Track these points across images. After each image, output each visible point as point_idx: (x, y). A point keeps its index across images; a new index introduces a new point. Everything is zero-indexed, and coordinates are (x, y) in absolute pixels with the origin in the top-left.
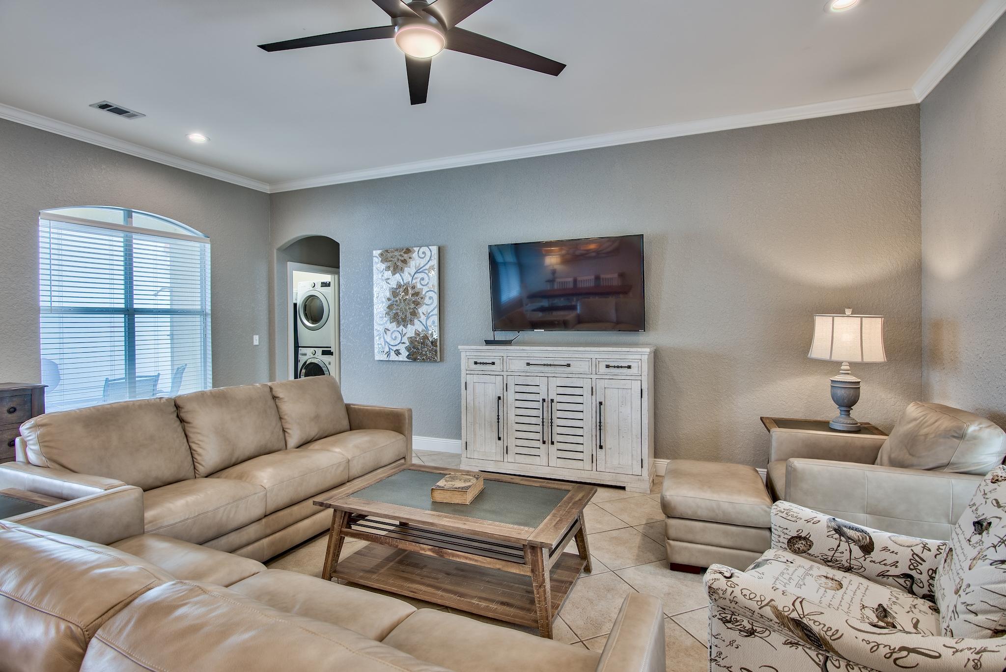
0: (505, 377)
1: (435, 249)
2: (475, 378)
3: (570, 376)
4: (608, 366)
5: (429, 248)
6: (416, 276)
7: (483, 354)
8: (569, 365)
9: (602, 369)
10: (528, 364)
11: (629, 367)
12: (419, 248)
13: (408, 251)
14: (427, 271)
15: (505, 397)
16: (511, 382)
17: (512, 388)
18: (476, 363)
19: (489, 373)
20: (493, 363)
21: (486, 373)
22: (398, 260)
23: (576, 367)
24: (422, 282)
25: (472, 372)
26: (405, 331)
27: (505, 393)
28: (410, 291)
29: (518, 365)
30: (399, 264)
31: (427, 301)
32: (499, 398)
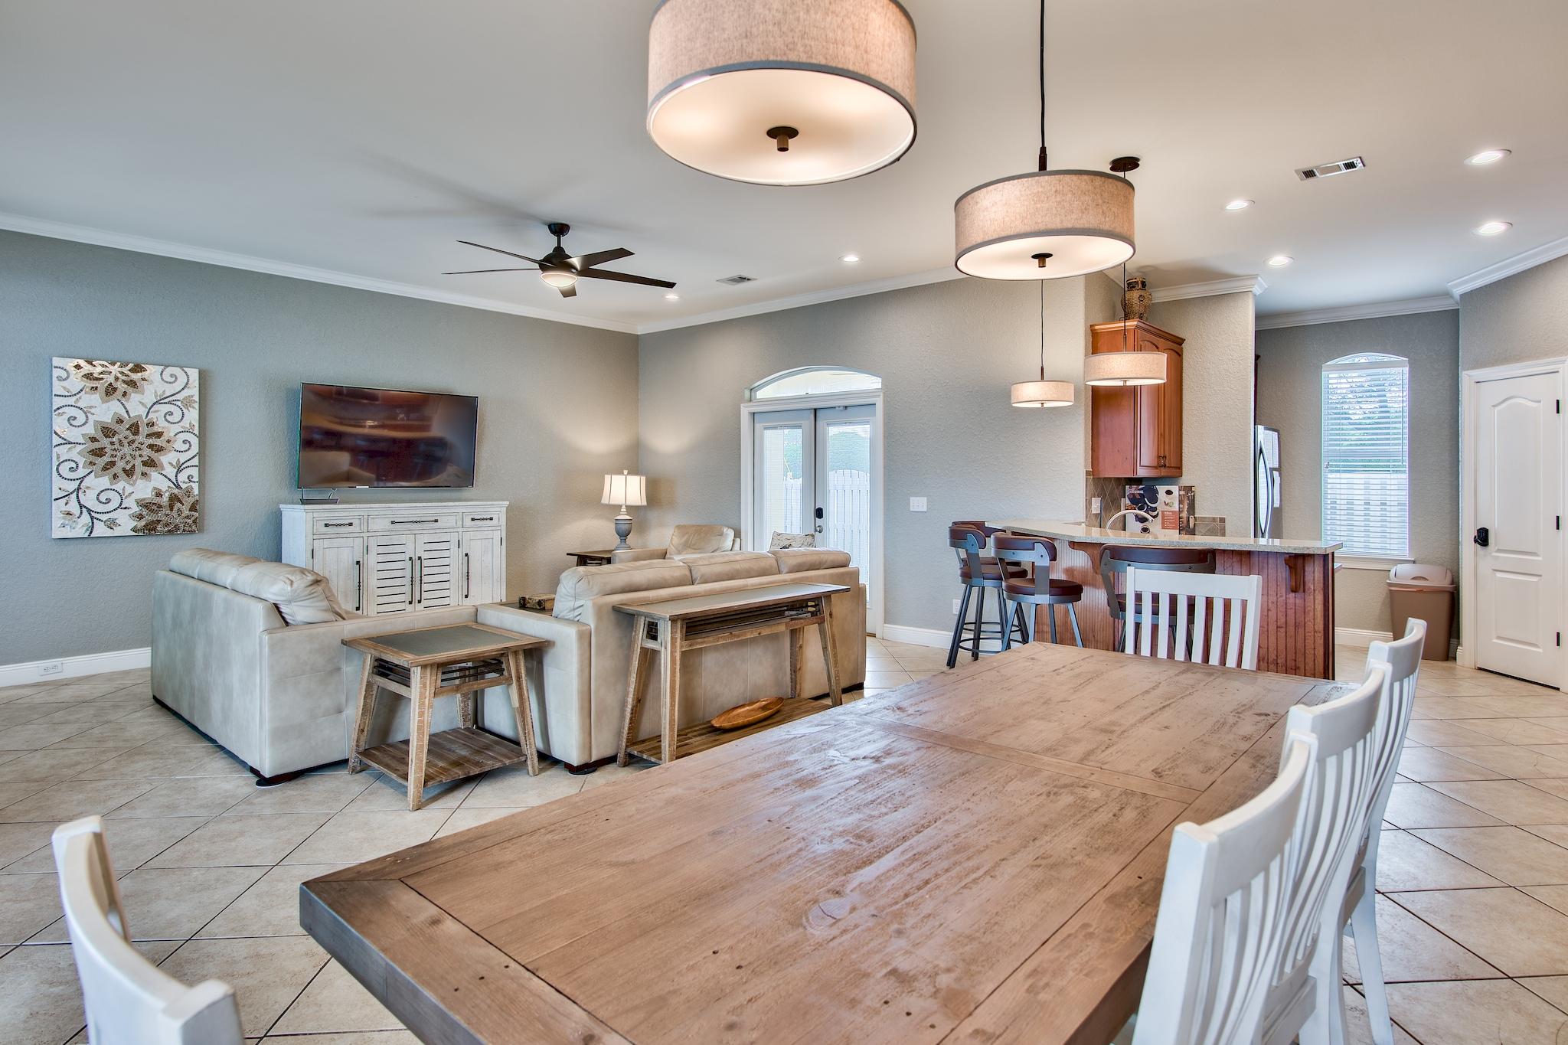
0: (365, 538)
1: (194, 374)
2: (327, 543)
3: (438, 531)
4: (473, 520)
5: (183, 370)
6: (156, 407)
7: (337, 514)
8: (436, 521)
9: (468, 522)
10: (393, 523)
11: (491, 519)
12: (163, 367)
13: (138, 368)
14: (179, 403)
15: (365, 561)
16: (373, 543)
17: (374, 550)
18: (326, 525)
19: (345, 535)
20: (351, 524)
21: (341, 536)
22: (117, 379)
23: (446, 522)
24: (168, 417)
25: (322, 536)
26: (129, 489)
27: (365, 558)
28: (144, 430)
29: (381, 524)
30: (121, 387)
31: (178, 445)
32: (358, 563)
